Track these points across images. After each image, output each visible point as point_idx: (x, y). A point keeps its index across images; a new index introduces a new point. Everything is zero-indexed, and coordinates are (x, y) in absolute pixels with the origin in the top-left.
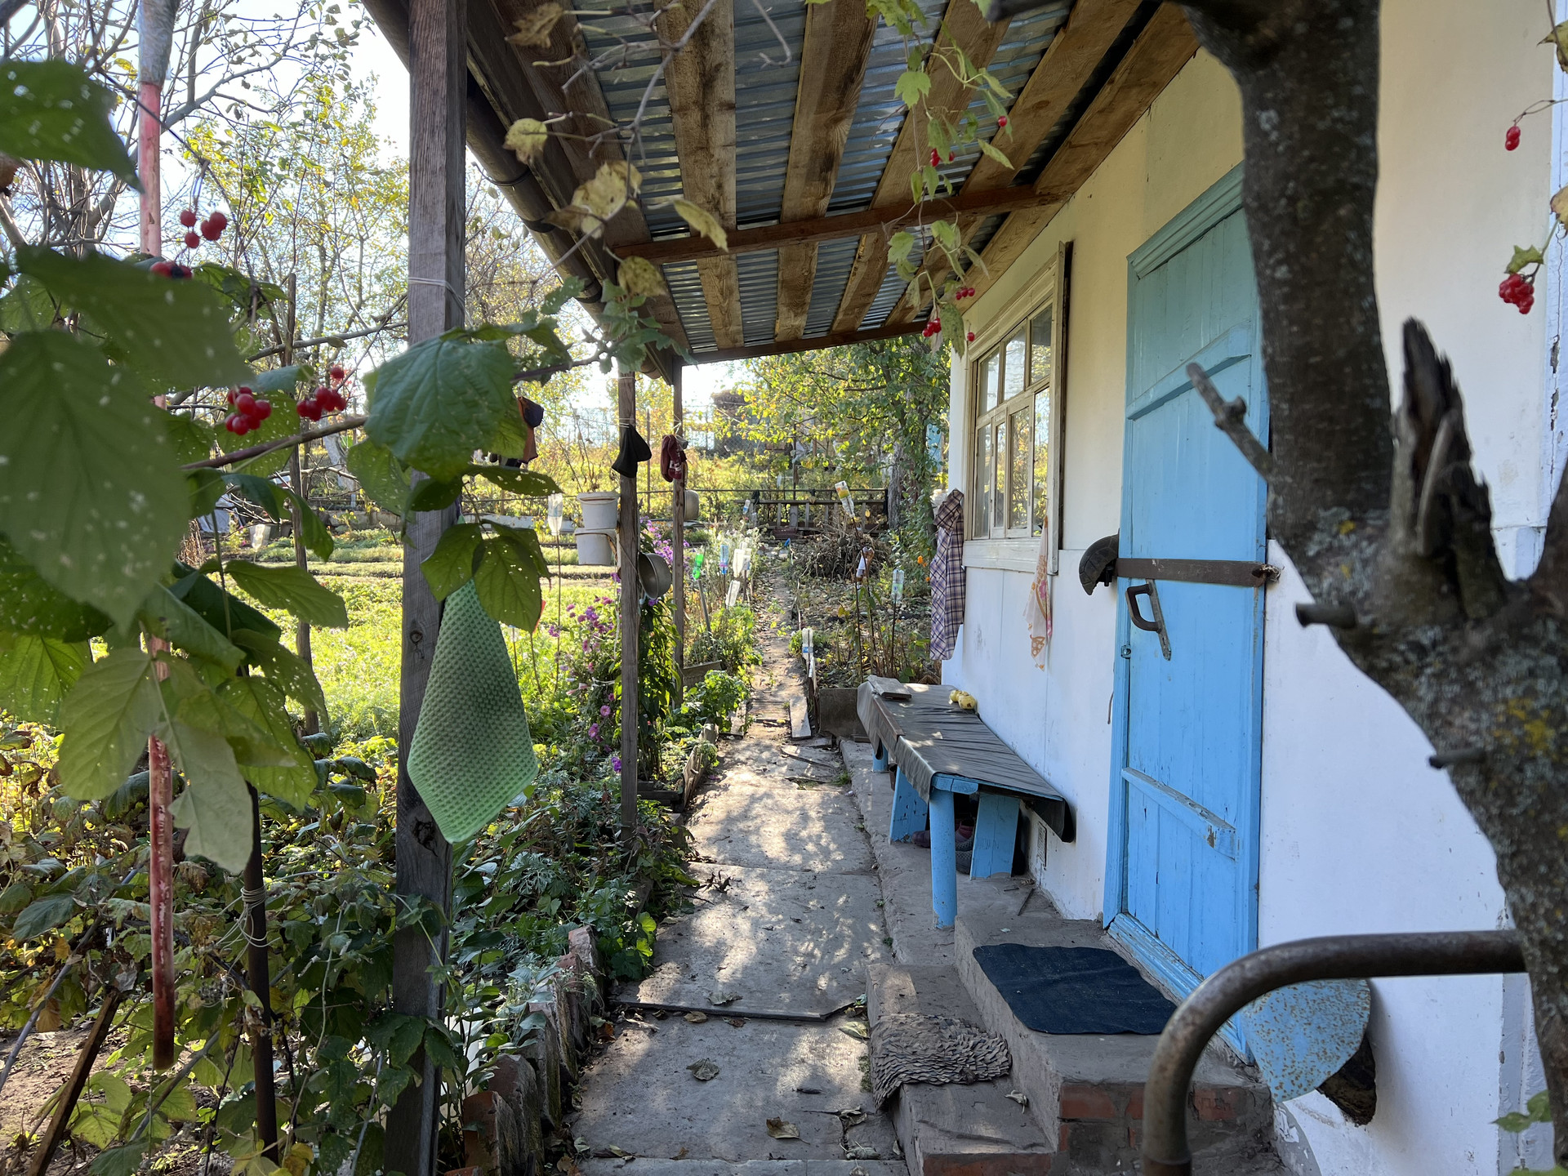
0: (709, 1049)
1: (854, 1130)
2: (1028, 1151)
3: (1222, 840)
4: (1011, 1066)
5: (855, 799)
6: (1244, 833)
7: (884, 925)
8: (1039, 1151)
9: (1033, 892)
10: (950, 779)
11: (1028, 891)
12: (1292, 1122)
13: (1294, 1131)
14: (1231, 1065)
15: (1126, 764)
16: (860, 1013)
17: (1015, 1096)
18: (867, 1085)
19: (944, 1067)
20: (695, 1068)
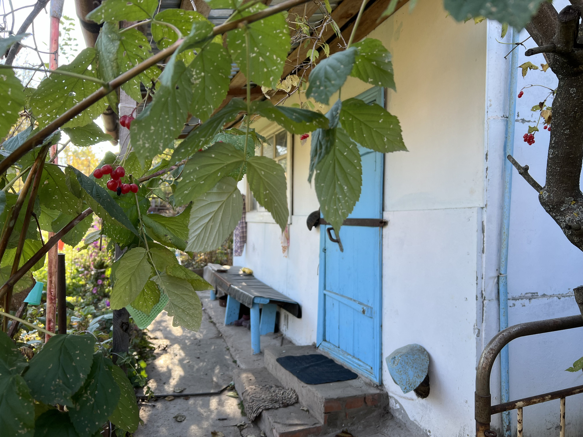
0: (179, 410)
1: (244, 431)
2: (314, 426)
3: (368, 311)
4: (298, 398)
5: (206, 311)
6: (376, 308)
7: (231, 356)
8: (318, 425)
9: (283, 339)
10: (259, 299)
11: (281, 338)
12: (397, 402)
13: (398, 405)
14: (374, 387)
15: (325, 289)
16: (233, 388)
17: (303, 408)
18: (243, 413)
19: (276, 402)
20: (176, 418)
